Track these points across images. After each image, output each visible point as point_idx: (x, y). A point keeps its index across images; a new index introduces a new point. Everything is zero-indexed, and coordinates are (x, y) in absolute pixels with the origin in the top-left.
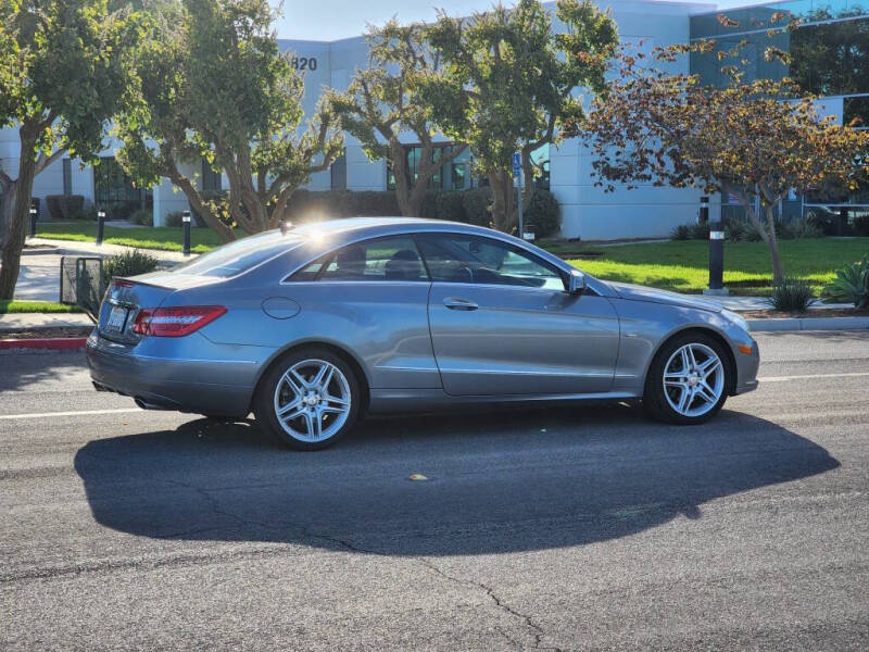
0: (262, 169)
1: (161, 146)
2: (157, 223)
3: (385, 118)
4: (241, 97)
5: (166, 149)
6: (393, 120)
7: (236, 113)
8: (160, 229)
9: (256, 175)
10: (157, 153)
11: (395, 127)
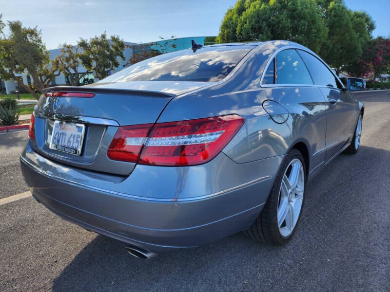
0: (41, 75)
1: (9, 70)
2: (7, 93)
3: (67, 66)
4: (34, 54)
5: (11, 71)
6: (68, 67)
7: (33, 59)
8: (9, 95)
9: (39, 77)
10: (8, 72)
11: (69, 68)
